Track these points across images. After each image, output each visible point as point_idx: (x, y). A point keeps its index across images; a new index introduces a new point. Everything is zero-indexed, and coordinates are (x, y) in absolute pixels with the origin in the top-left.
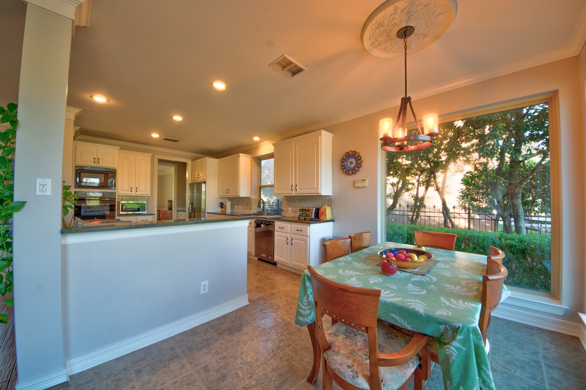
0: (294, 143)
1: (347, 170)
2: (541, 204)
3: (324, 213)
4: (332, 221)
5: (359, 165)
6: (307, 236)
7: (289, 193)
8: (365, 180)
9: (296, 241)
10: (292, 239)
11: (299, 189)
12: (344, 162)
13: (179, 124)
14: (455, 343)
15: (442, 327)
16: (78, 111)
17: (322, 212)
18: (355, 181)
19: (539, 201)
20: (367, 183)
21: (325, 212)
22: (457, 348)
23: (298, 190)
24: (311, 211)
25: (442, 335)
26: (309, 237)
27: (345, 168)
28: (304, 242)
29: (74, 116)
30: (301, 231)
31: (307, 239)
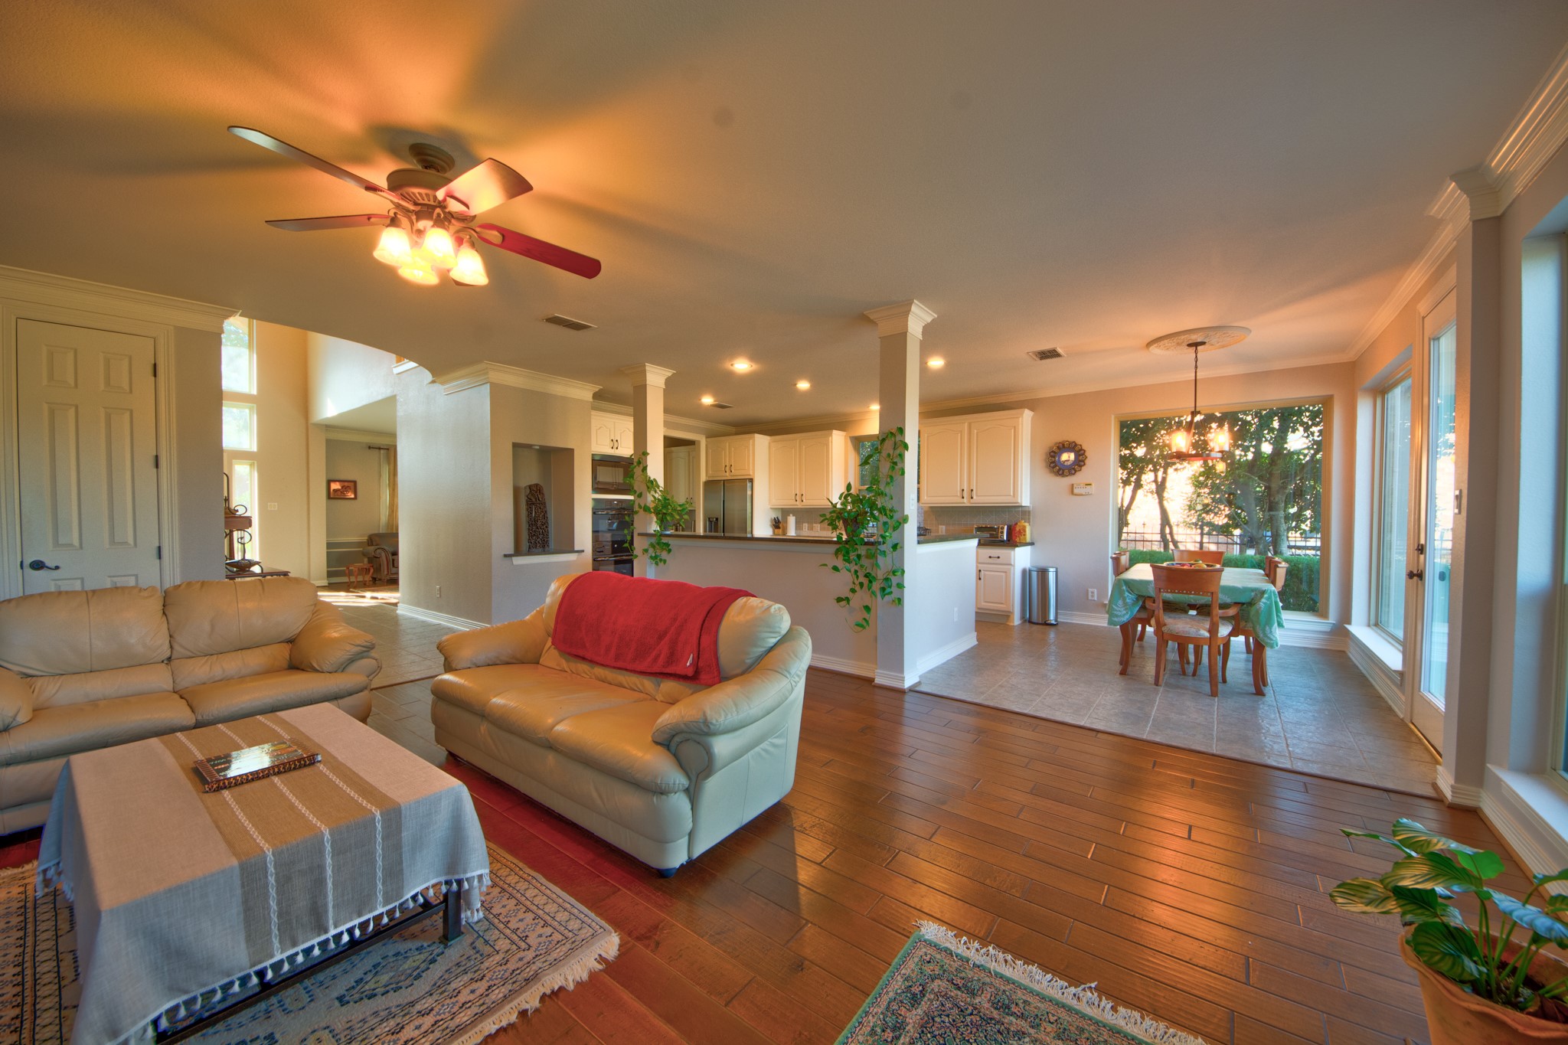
0: (966, 424)
1: (1059, 470)
2: (1311, 518)
3: (1023, 532)
4: (1032, 544)
5: (1080, 462)
6: (1011, 565)
7: (958, 501)
8: (1090, 485)
9: (986, 573)
10: (980, 571)
11: (977, 496)
12: (1054, 457)
13: (805, 394)
14: (1263, 600)
15: (1253, 594)
16: (670, 374)
17: (1020, 531)
18: (1073, 485)
19: (1308, 513)
20: (1092, 490)
21: (1025, 531)
22: (1264, 603)
23: (975, 497)
24: (1000, 530)
25: (1253, 599)
26: (1014, 566)
27: (1056, 466)
28: (1003, 574)
29: (663, 381)
30: (999, 557)
31: (1010, 569)
